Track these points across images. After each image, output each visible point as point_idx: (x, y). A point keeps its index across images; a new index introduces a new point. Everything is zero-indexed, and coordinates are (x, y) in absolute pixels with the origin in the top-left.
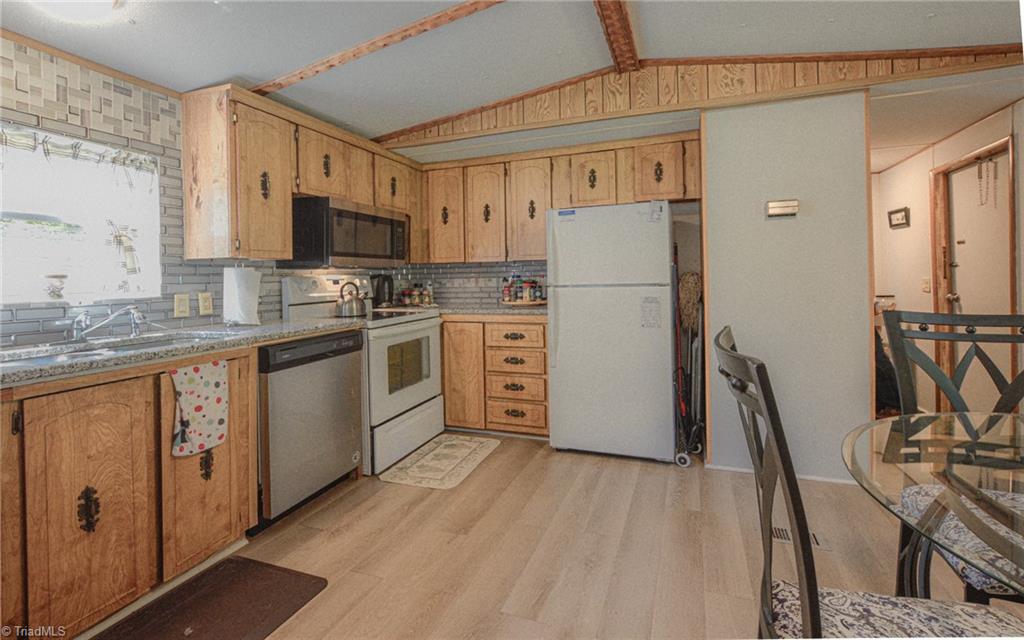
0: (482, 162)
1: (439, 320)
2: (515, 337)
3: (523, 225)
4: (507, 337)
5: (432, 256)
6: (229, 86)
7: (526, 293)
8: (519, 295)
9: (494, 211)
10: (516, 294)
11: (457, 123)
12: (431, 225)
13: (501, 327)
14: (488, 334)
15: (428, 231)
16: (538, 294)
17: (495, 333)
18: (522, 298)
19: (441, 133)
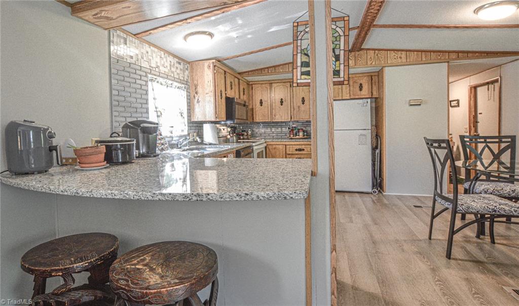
0: (279, 81)
1: (265, 145)
2: (300, 150)
3: (299, 107)
4: (296, 150)
5: (254, 119)
6: (214, 61)
7: (301, 134)
8: (298, 134)
9: (285, 101)
10: (296, 133)
11: (277, 68)
12: (254, 106)
13: (294, 146)
14: (288, 150)
15: (253, 109)
16: (305, 134)
17: (291, 149)
18: (299, 135)
19: (269, 72)
